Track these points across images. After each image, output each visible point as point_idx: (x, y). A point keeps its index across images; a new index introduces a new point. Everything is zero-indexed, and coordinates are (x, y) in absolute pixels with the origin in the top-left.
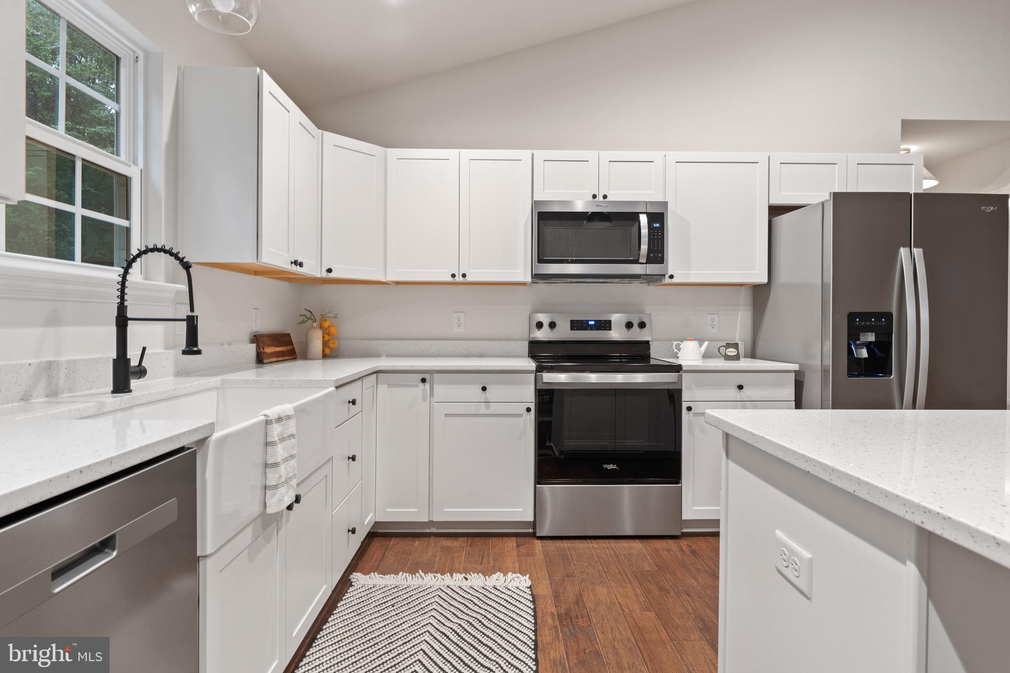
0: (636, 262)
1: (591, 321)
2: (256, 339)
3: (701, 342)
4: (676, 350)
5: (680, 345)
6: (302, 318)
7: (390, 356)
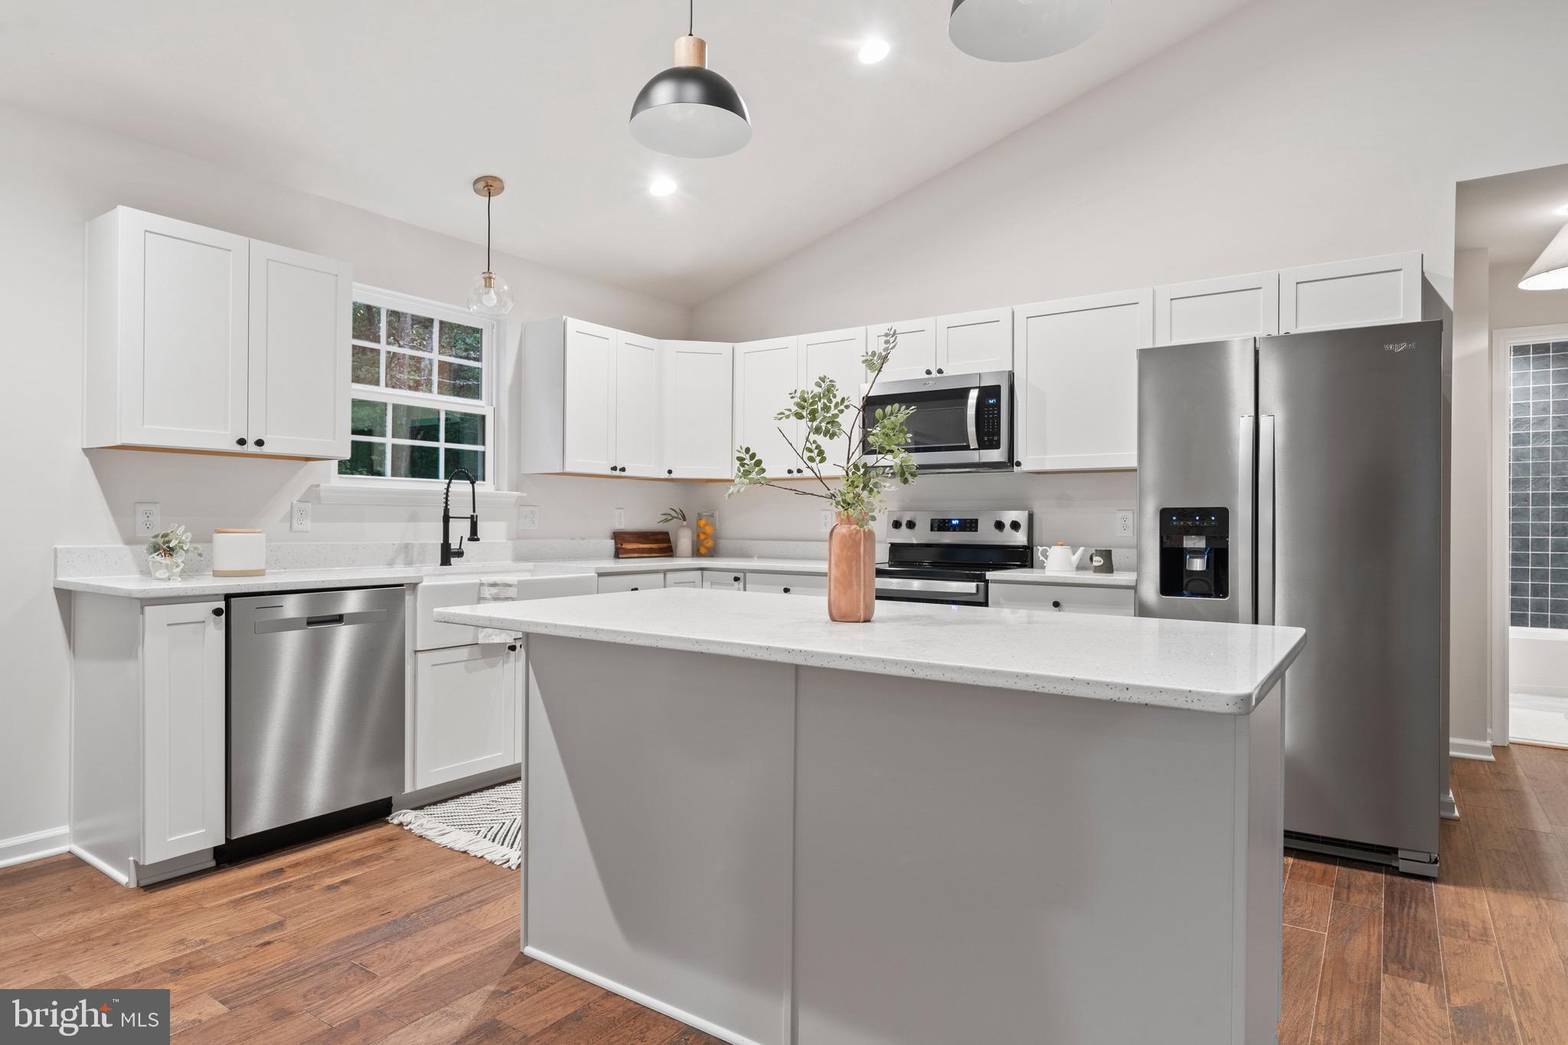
0: (967, 448)
1: (955, 520)
2: (619, 537)
3: (1074, 548)
4: (1042, 558)
5: (1047, 551)
6: (665, 517)
7: (761, 557)
